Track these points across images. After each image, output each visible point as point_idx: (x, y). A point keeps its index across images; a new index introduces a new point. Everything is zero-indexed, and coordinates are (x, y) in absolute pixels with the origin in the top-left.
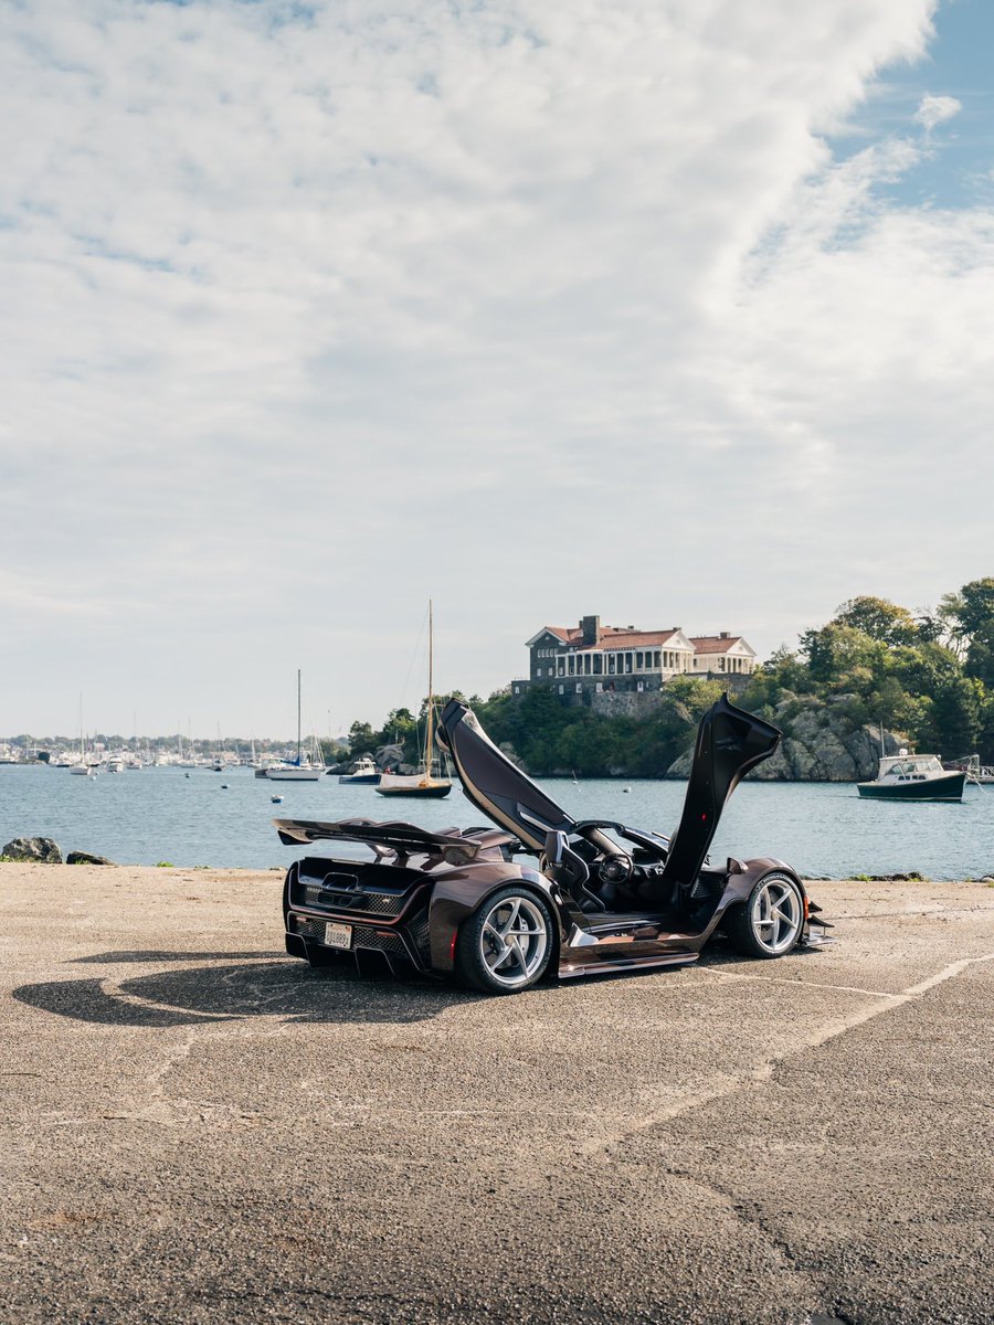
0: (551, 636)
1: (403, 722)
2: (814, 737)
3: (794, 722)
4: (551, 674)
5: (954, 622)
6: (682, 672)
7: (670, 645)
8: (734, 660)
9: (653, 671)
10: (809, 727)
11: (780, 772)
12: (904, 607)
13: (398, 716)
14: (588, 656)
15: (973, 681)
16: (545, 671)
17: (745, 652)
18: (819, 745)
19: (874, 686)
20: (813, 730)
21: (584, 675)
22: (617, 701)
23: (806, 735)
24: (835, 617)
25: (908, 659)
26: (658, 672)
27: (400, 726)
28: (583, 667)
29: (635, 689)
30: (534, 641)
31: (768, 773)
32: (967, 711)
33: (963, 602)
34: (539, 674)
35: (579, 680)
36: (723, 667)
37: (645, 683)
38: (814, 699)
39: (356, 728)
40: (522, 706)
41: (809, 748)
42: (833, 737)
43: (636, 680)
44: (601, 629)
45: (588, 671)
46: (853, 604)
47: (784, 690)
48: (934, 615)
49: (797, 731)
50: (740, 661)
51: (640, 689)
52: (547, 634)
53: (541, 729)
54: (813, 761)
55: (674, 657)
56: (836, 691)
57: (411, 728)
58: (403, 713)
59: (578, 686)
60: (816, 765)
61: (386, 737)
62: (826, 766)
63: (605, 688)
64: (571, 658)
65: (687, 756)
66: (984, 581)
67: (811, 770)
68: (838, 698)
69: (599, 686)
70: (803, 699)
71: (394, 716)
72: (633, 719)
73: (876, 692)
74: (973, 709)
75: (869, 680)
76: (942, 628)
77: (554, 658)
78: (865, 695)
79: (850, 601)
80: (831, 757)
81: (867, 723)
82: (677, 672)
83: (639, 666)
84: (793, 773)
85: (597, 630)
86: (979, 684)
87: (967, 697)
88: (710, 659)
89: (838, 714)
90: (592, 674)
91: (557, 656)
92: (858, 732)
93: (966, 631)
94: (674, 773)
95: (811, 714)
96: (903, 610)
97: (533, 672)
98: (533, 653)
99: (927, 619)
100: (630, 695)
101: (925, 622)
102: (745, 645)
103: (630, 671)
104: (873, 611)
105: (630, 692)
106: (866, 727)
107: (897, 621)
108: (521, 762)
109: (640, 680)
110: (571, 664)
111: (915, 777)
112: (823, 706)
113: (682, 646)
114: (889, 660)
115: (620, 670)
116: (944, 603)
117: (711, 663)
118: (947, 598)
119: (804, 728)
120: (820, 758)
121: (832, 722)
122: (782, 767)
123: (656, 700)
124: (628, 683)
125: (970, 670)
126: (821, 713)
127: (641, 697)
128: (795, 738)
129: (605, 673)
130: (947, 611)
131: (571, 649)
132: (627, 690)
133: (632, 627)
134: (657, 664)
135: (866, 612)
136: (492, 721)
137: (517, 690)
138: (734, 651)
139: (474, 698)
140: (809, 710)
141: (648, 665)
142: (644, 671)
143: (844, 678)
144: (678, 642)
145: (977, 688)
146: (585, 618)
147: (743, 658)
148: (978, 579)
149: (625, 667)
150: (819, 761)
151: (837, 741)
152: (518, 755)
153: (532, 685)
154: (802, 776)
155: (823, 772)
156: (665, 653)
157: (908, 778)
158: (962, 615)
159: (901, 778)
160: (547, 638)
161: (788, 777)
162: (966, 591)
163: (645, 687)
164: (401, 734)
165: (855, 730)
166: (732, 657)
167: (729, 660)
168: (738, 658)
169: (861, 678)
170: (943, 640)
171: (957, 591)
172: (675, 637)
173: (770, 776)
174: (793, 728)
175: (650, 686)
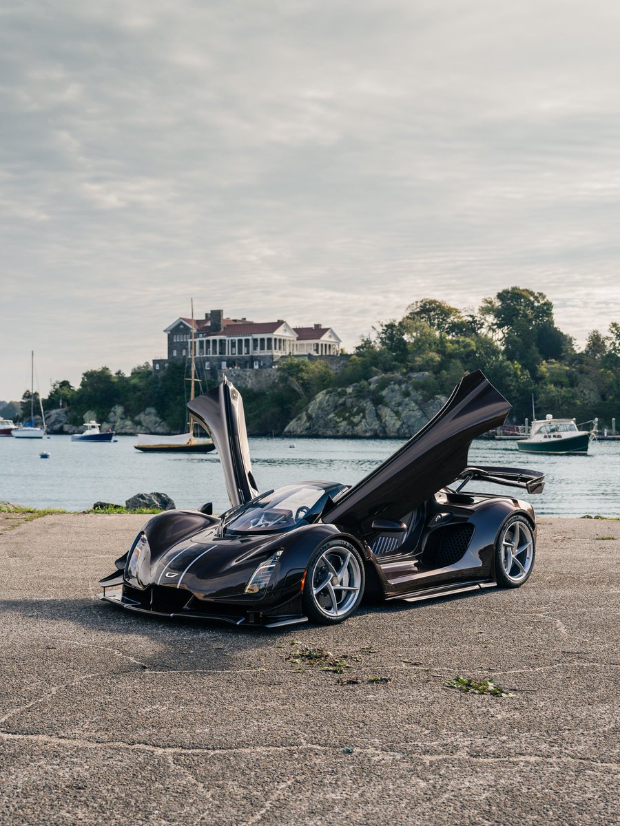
0: (184, 325)
1: (65, 391)
2: (400, 404)
3: (384, 393)
4: (184, 354)
5: (491, 319)
6: (287, 354)
7: (279, 333)
8: (326, 345)
9: (266, 353)
10: (396, 397)
11: (375, 431)
12: (456, 307)
13: (61, 387)
14: (215, 341)
15: (513, 363)
16: (180, 352)
17: (333, 339)
18: (403, 410)
19: (442, 366)
20: (398, 398)
21: (211, 355)
22: (238, 376)
23: (393, 403)
24: (407, 314)
25: (464, 347)
26: (270, 354)
27: (64, 394)
28: (211, 349)
29: (252, 367)
30: (171, 328)
31: (366, 431)
32: (510, 385)
33: (498, 304)
34: (175, 354)
35: (208, 359)
36: (317, 351)
37: (260, 362)
38: (398, 375)
39: (27, 395)
40: (164, 379)
41: (397, 413)
42: (414, 404)
43: (253, 359)
44: (224, 320)
45: (215, 352)
46: (419, 304)
47: (374, 368)
48: (476, 313)
49: (387, 400)
50: (330, 346)
51: (256, 367)
52: (181, 323)
53: (178, 397)
54: (400, 423)
55: (281, 341)
56: (412, 370)
57: (72, 396)
58: (65, 384)
59: (207, 364)
60: (402, 425)
61: (51, 403)
62: (409, 426)
63: (228, 366)
64: (201, 342)
65: (300, 419)
66: (514, 289)
67: (398, 430)
68: (415, 375)
69: (224, 364)
70: (389, 375)
71: (58, 386)
72: (252, 389)
73: (444, 371)
74: (514, 384)
75: (438, 361)
76: (483, 324)
77: (187, 342)
78: (435, 373)
79: (417, 302)
80: (413, 420)
81: (439, 394)
82: (284, 354)
83: (255, 349)
84: (385, 432)
85: (222, 321)
86: (518, 365)
87: (510, 375)
88: (307, 344)
89: (417, 387)
90: (218, 355)
91: (189, 341)
92: (432, 400)
93: (500, 326)
94: (289, 432)
95: (397, 387)
96: (456, 309)
97: (170, 352)
98: (170, 338)
99: (472, 316)
100: (249, 372)
101: (470, 319)
102: (333, 334)
103: (248, 353)
104: (434, 309)
105: (248, 369)
106: (438, 396)
107: (452, 318)
108: (163, 423)
109: (256, 360)
110: (201, 347)
111: (554, 436)
112: (405, 381)
113: (288, 334)
114: (450, 347)
115: (240, 352)
116: (484, 305)
117: (307, 347)
118: (486, 301)
119: (392, 398)
120: (405, 421)
121: (413, 393)
122: (376, 427)
123: (269, 375)
124: (246, 362)
125: (510, 355)
126: (403, 386)
127: (257, 373)
128: (386, 405)
129: (228, 354)
130: (486, 311)
131: (201, 335)
132: (246, 367)
133: (245, 319)
134: (269, 348)
135: (429, 311)
136: (139, 391)
137: (157, 367)
138: (325, 338)
139: (119, 373)
140: (394, 384)
141: (262, 348)
142: (258, 353)
143: (419, 360)
144: (285, 331)
145: (516, 368)
146: (212, 311)
147: (332, 344)
148: (509, 287)
149: (244, 350)
150: (403, 423)
151: (417, 407)
152: (160, 418)
153: (170, 363)
154: (392, 434)
155: (407, 431)
156: (275, 339)
157: (550, 437)
158: (498, 313)
159: (545, 437)
160: (182, 327)
161: (381, 435)
162: (501, 296)
163: (259, 365)
164: (64, 401)
165: (429, 399)
166: (324, 343)
167: (322, 345)
168: (328, 344)
169: (432, 360)
170: (483, 331)
171: (493, 296)
172: (282, 328)
173: (368, 434)
174: (384, 397)
175: (264, 364)
